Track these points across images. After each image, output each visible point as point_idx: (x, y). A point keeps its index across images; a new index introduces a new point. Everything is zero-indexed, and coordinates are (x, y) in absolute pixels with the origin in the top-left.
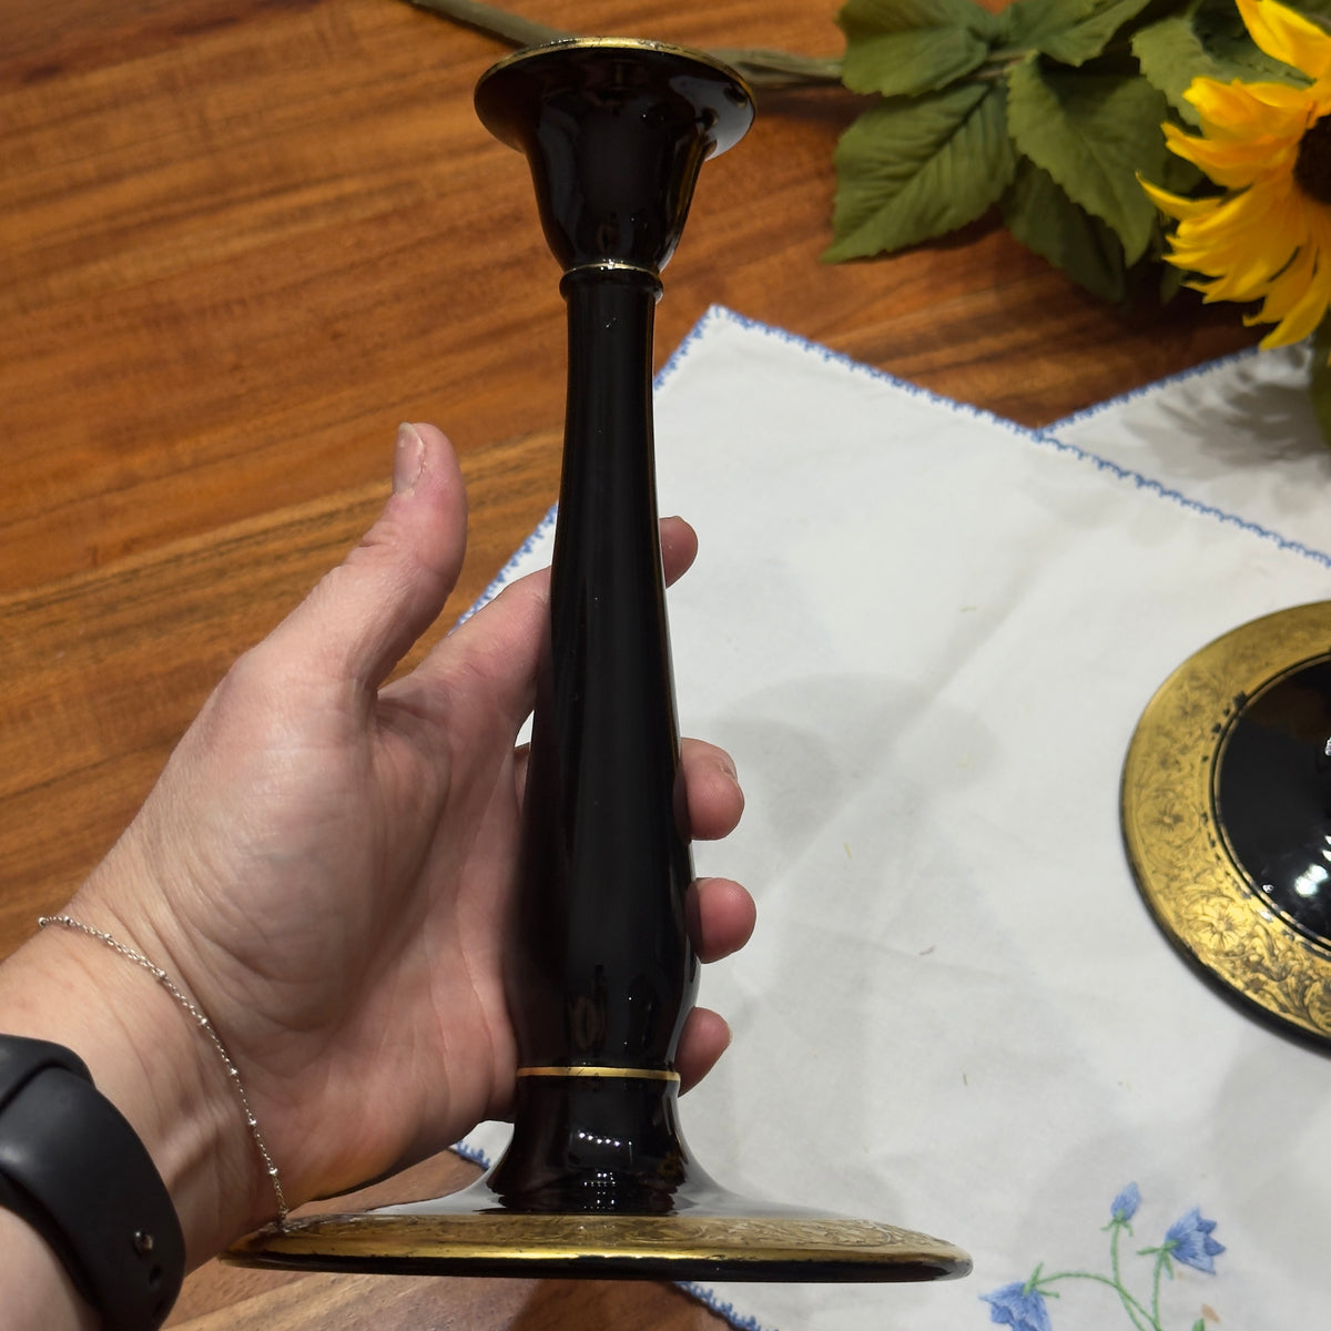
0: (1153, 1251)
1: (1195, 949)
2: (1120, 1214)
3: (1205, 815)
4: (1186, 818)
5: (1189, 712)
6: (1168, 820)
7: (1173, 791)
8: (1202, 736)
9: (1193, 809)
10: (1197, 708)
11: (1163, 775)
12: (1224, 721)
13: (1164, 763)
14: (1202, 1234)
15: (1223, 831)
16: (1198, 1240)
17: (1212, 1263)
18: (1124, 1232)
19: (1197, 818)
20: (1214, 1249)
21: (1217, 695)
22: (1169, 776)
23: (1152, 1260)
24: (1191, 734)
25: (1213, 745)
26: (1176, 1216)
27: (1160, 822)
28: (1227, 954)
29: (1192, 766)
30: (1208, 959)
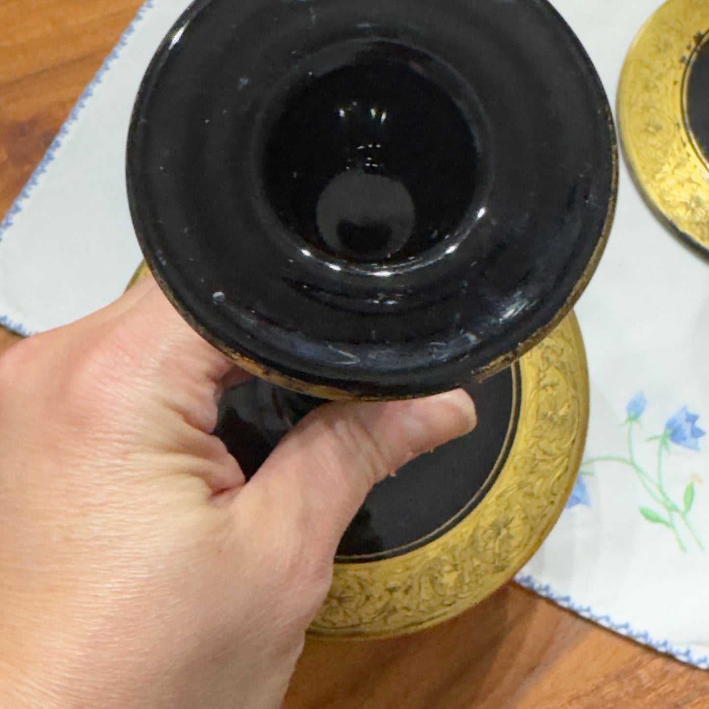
0: (655, 438)
1: (675, 222)
2: (633, 413)
3: (678, 125)
4: (664, 127)
5: (662, 48)
6: (651, 129)
7: (654, 107)
8: (672, 66)
9: (670, 121)
10: (667, 45)
11: (646, 96)
12: (687, 54)
13: (646, 88)
14: (689, 425)
15: (692, 135)
16: (687, 428)
17: (697, 443)
18: (635, 426)
19: (672, 127)
20: (697, 433)
21: (682, 36)
22: (650, 97)
23: (656, 444)
24: (664, 65)
25: (681, 72)
26: (671, 411)
27: (647, 131)
28: (697, 224)
29: (667, 88)
30: (684, 229)
